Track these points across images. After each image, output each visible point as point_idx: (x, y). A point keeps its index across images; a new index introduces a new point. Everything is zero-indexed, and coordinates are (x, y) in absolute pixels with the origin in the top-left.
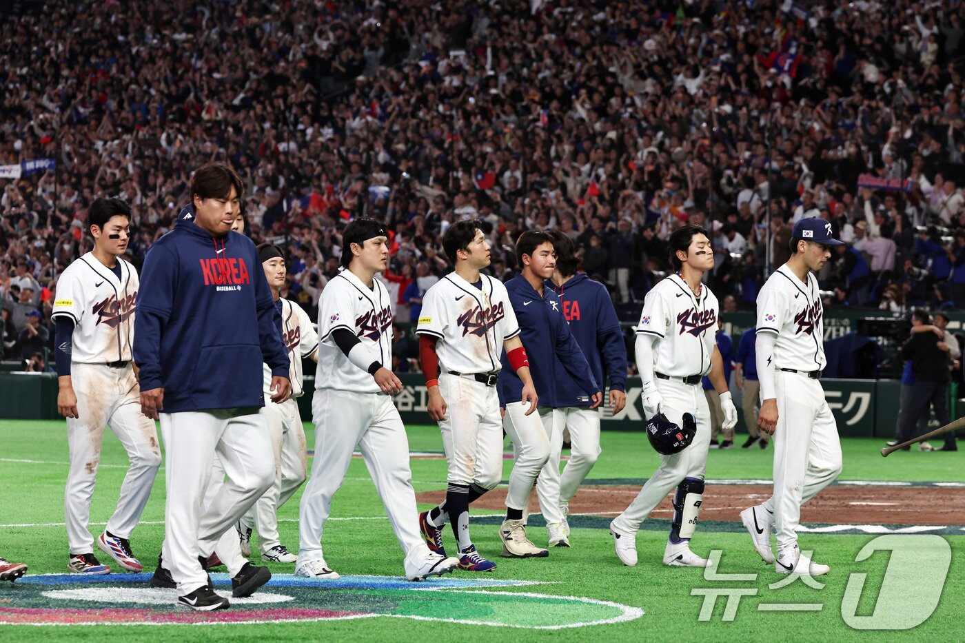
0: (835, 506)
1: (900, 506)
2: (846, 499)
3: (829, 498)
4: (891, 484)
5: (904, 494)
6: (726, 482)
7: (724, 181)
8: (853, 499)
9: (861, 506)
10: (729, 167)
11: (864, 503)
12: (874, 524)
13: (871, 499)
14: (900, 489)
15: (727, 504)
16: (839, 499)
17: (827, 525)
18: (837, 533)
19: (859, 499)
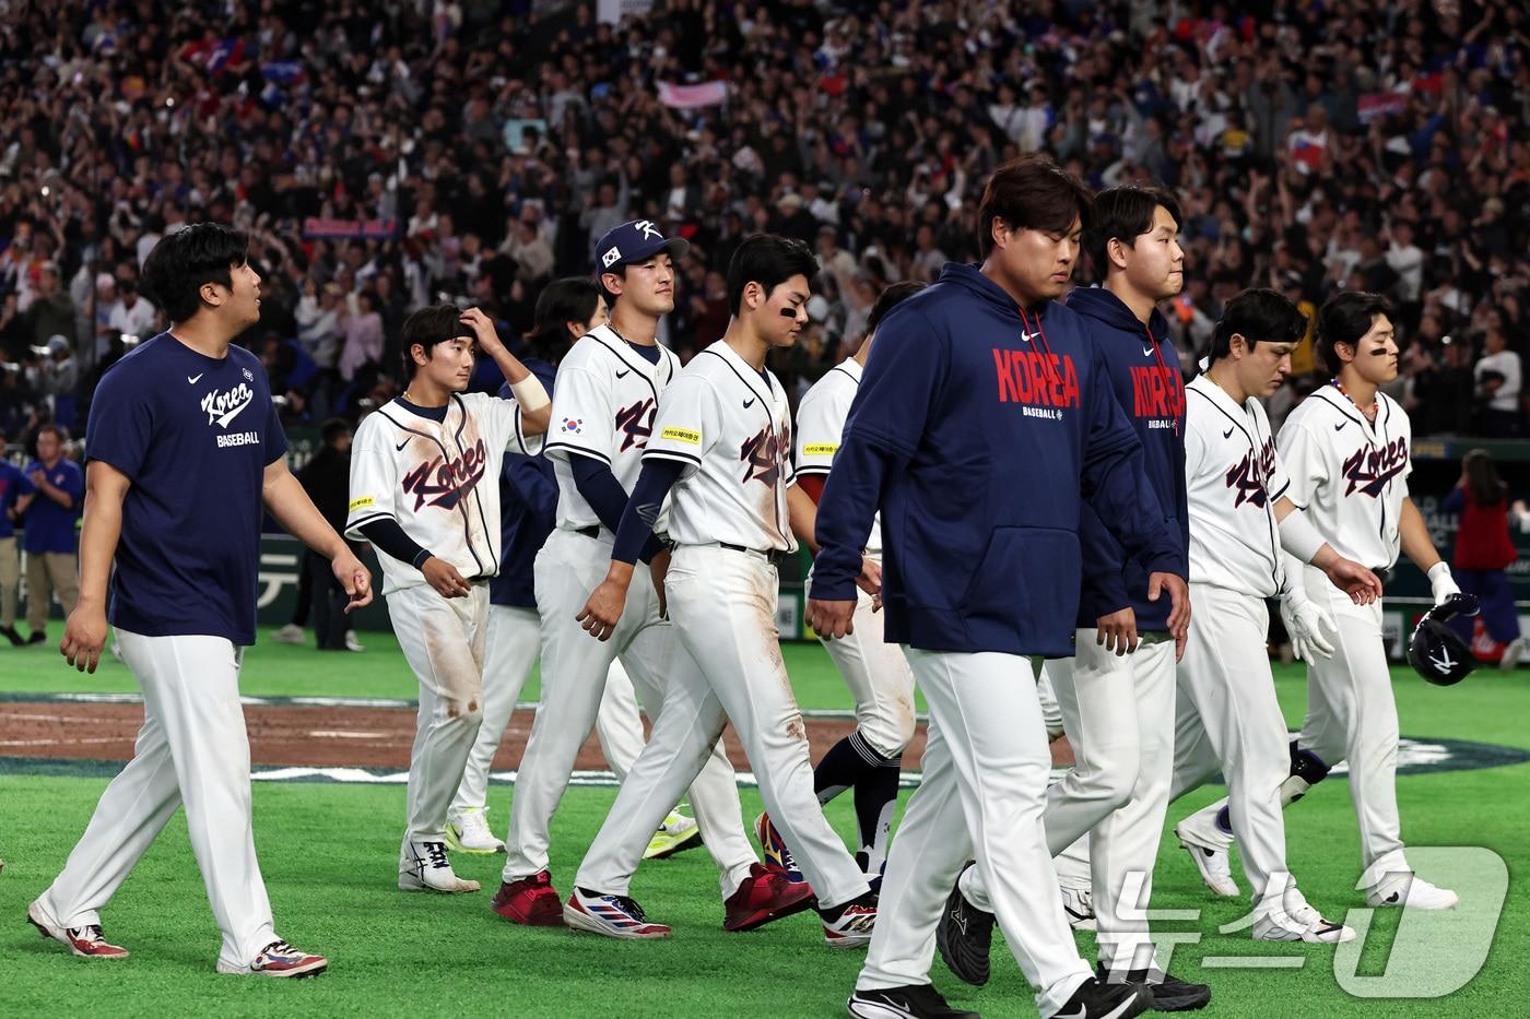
0: (288, 738)
1: (392, 739)
2: (304, 726)
3: (278, 725)
4: (376, 703)
5: (396, 719)
6: (114, 698)
7: (114, 219)
8: (316, 727)
9: (329, 738)
10: (124, 198)
11: (333, 734)
12: (350, 766)
13: (345, 728)
14: (391, 711)
15: (116, 733)
16: (293, 727)
17: (274, 768)
18: (291, 780)
19: (326, 727)
